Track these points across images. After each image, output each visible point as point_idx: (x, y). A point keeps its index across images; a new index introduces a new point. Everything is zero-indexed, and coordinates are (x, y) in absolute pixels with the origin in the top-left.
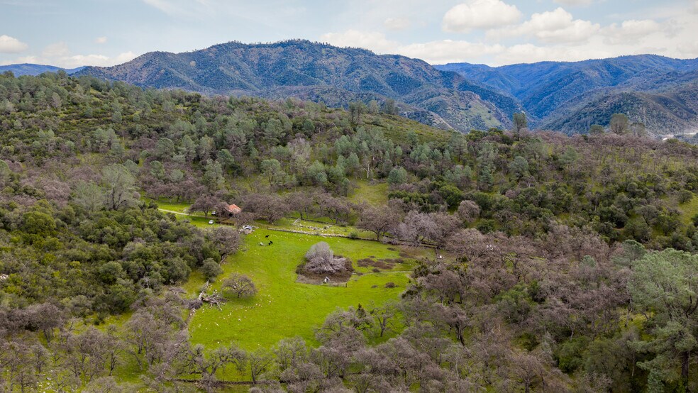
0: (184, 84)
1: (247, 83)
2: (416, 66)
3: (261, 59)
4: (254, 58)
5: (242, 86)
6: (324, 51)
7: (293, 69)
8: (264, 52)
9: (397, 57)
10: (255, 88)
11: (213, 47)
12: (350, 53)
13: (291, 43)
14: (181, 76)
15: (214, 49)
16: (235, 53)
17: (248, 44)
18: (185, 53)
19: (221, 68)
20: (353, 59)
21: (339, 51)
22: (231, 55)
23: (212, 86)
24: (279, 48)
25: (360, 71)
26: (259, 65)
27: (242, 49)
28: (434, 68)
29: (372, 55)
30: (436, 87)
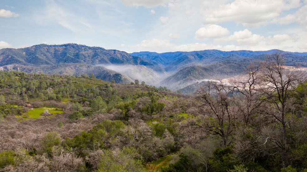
0: (20, 62)
1: (49, 62)
2: (123, 54)
3: (55, 51)
4: (52, 51)
5: (47, 63)
6: (83, 48)
7: (69, 55)
8: (57, 48)
9: (115, 50)
10: (53, 64)
11: (34, 46)
12: (94, 49)
13: (69, 45)
14: (19, 59)
15: (34, 47)
16: (44, 49)
17: (49, 45)
18: (21, 49)
19: (37, 55)
20: (96, 52)
21: (90, 48)
22: (42, 50)
23: (33, 63)
24: (64, 47)
25: (99, 57)
26: (54, 54)
27: (47, 47)
28: (130, 55)
29: (104, 50)
30: (129, 63)
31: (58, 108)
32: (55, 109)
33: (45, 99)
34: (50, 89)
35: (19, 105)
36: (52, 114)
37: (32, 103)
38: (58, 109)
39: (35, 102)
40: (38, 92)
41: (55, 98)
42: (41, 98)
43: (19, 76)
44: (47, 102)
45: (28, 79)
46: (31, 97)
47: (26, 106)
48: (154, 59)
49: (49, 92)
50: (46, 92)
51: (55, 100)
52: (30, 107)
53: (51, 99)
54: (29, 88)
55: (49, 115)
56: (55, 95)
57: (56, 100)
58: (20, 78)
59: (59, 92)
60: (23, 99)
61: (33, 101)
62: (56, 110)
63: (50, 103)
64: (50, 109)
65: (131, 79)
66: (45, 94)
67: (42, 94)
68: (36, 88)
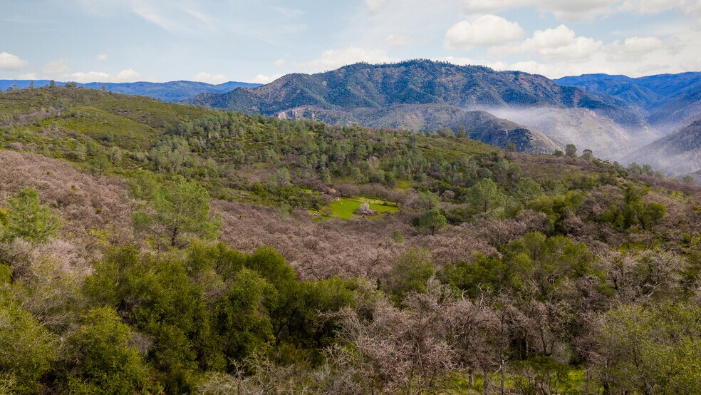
0: (316, 102)
1: (371, 101)
2: (536, 82)
3: (385, 78)
4: (378, 77)
5: (367, 104)
6: (443, 70)
7: (413, 87)
8: (388, 71)
9: (517, 73)
10: (378, 106)
11: (343, 67)
12: (468, 70)
13: (413, 63)
14: (314, 95)
15: (344, 69)
16: (362, 73)
17: (373, 64)
18: (318, 74)
19: (349, 88)
20: (472, 77)
21: (458, 69)
22: (358, 75)
23: (341, 104)
24: (402, 67)
25: (478, 88)
26: (383, 83)
27: (368, 69)
28: (554, 83)
29: (491, 72)
30: (551, 103)
31: (389, 200)
32: (382, 202)
33: (364, 180)
34: (373, 159)
35: (314, 190)
36: (376, 213)
37: (338, 187)
38: (389, 203)
39: (345, 186)
40: (349, 164)
41: (383, 179)
42: (356, 178)
43: (316, 130)
44: (368, 187)
45: (331, 137)
46: (337, 174)
47: (328, 193)
48: (618, 93)
49: (370, 166)
50: (365, 166)
51: (381, 182)
52: (335, 196)
53: (374, 180)
54: (333, 156)
55: (370, 214)
56: (382, 172)
57: (384, 184)
58: (317, 136)
59: (391, 166)
60: (321, 178)
61: (340, 183)
62: (385, 205)
63: (372, 188)
64: (372, 201)
65: (553, 143)
66: (364, 169)
67: (358, 170)
68: (346, 156)
